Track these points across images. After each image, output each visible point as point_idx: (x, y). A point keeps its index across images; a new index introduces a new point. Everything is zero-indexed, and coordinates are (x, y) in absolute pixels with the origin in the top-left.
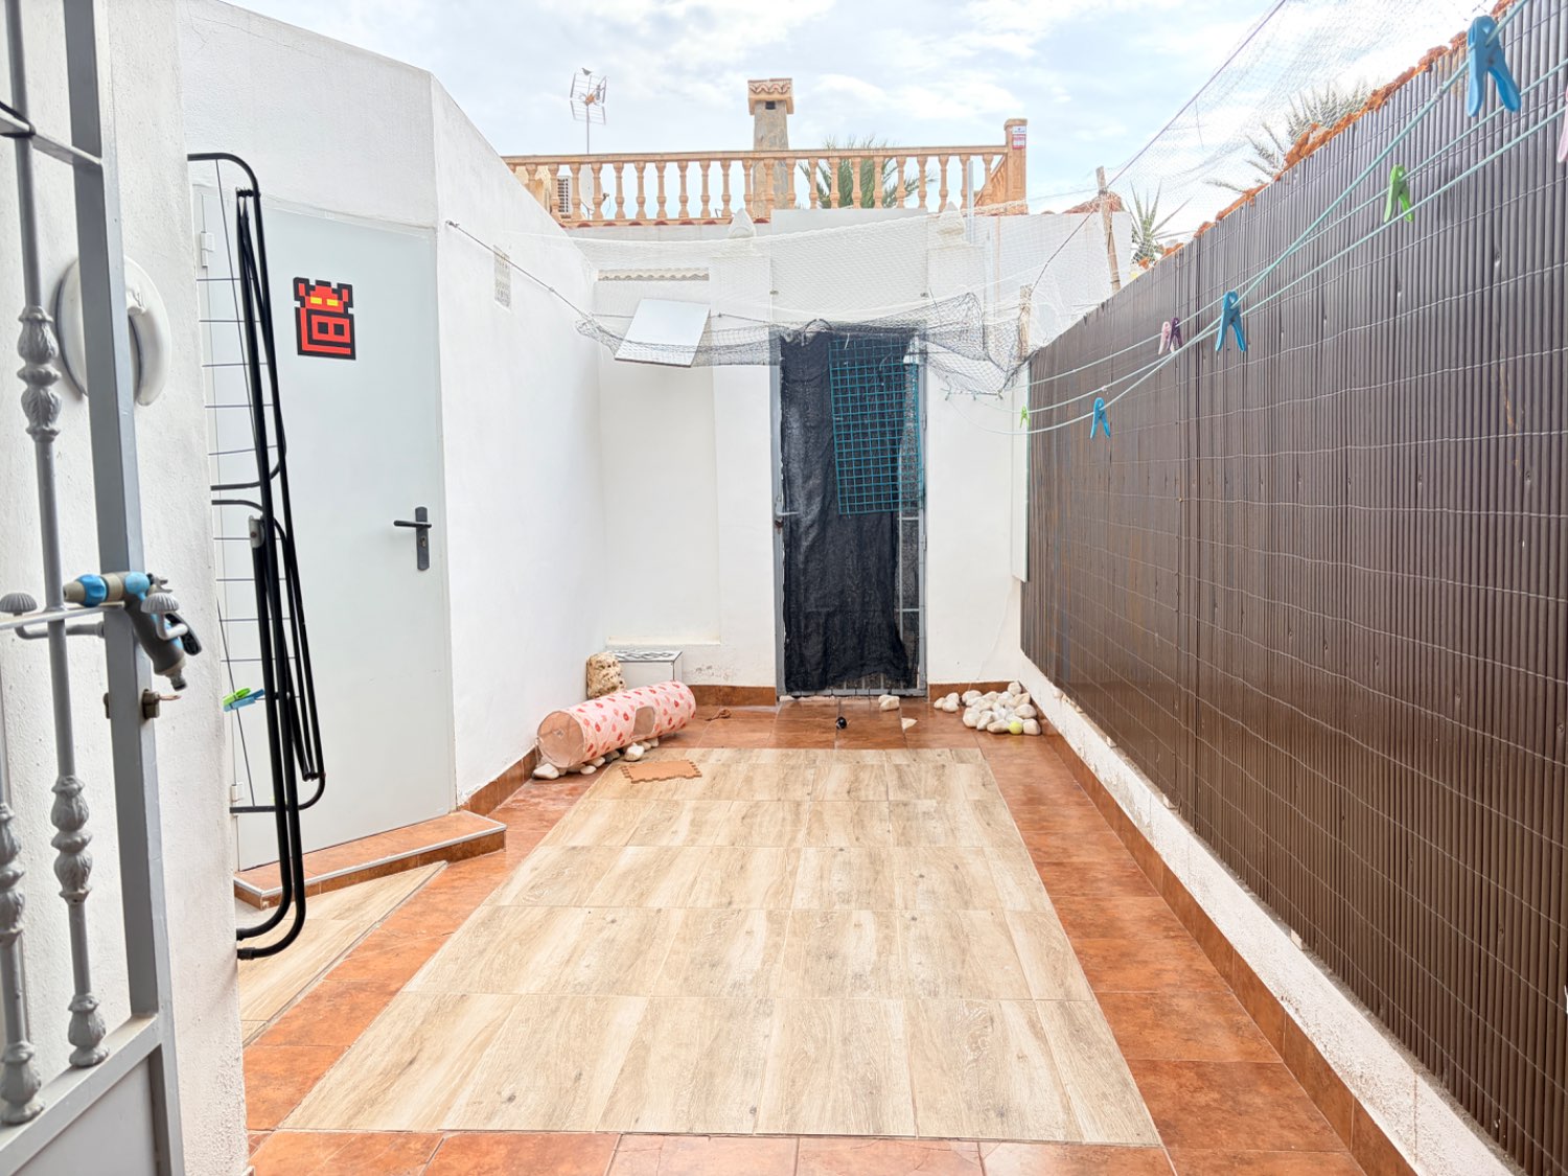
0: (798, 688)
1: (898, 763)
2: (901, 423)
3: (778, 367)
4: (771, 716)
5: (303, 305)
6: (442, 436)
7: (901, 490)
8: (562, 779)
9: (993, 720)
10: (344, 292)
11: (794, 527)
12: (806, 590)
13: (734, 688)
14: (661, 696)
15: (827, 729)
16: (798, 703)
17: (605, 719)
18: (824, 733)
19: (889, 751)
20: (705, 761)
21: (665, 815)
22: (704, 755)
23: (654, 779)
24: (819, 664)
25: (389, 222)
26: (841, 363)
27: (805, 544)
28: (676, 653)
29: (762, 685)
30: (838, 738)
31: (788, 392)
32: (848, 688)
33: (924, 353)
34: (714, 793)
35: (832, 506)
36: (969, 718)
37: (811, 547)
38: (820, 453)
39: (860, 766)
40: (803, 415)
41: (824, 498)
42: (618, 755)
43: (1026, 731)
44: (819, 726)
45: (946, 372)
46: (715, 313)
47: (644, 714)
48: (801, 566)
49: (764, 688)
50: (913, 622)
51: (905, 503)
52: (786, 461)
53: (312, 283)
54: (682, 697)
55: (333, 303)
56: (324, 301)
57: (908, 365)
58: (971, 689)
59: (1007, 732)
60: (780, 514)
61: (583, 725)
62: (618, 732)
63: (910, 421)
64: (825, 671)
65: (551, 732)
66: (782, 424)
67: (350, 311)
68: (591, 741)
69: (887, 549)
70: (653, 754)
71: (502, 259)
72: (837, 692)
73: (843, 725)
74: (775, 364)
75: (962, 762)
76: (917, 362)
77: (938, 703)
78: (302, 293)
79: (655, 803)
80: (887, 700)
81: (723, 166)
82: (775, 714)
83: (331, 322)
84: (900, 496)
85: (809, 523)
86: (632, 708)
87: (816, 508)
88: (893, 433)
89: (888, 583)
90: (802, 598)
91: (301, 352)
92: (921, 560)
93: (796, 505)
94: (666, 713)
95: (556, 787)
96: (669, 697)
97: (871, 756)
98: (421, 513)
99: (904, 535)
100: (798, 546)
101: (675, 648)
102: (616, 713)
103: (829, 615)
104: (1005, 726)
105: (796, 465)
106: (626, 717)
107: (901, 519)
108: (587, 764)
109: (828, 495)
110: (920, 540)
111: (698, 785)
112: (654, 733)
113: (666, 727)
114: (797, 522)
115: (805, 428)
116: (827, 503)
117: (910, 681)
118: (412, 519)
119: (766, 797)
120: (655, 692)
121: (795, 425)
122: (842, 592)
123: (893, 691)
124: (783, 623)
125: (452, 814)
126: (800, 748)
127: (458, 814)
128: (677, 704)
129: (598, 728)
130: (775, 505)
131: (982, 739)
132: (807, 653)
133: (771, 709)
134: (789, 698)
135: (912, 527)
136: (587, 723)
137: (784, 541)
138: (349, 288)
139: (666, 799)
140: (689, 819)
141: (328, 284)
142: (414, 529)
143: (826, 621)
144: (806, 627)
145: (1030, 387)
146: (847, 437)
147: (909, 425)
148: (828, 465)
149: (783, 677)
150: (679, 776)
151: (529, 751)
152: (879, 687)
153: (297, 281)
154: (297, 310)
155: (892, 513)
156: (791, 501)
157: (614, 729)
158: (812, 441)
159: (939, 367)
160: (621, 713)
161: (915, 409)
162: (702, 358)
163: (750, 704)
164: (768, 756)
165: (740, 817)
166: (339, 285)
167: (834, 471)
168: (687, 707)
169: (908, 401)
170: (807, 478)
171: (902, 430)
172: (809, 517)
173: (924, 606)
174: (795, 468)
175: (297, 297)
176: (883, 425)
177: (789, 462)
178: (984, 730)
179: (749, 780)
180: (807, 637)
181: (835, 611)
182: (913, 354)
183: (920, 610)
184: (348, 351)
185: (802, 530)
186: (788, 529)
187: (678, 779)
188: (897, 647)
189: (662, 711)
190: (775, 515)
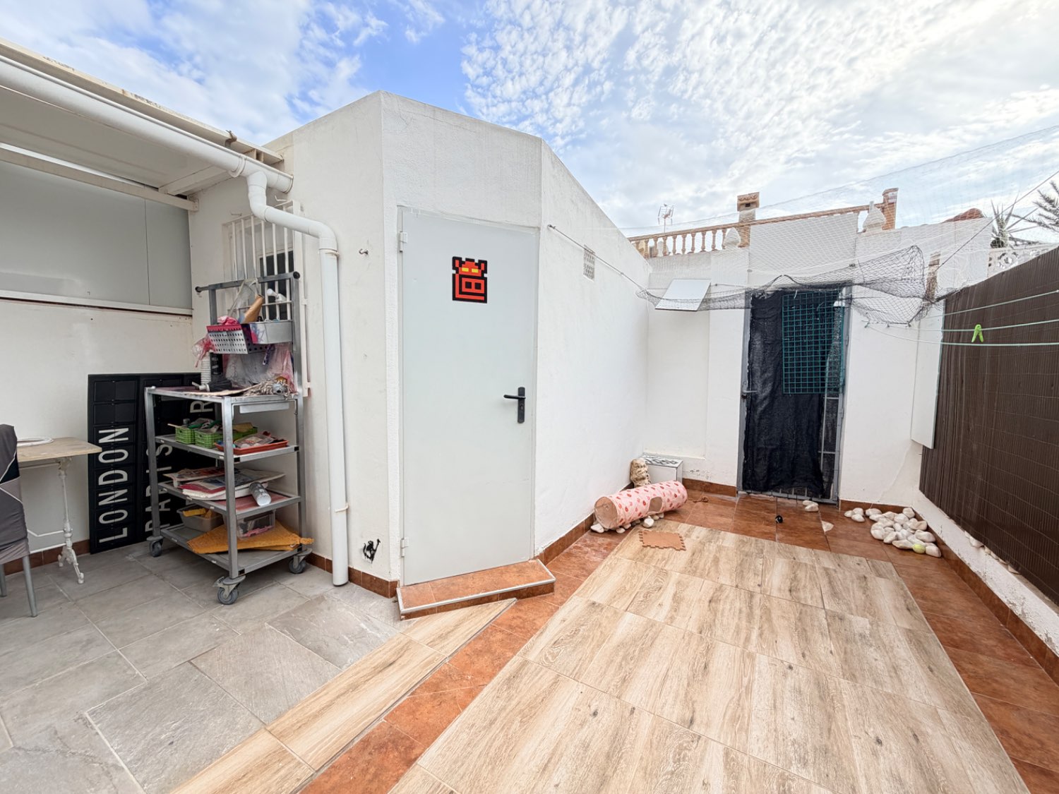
0: (750, 489)
1: (826, 566)
2: (830, 342)
3: (750, 310)
4: (733, 504)
5: (457, 272)
6: (537, 347)
7: (827, 381)
8: (606, 534)
9: (897, 539)
10: (482, 265)
11: (753, 399)
12: (759, 435)
13: (711, 484)
14: (666, 491)
15: (769, 523)
16: (750, 497)
17: (631, 505)
18: (768, 525)
19: (818, 551)
20: (690, 537)
21: (658, 584)
22: (689, 531)
23: (656, 547)
24: (764, 477)
25: (511, 224)
26: (791, 307)
27: (760, 409)
28: (679, 462)
29: (728, 485)
30: (777, 532)
31: (755, 324)
32: (782, 492)
33: (850, 300)
34: (692, 569)
35: (779, 389)
36: (877, 531)
37: (764, 411)
38: (773, 358)
39: (795, 565)
40: (764, 337)
41: (774, 383)
42: (639, 522)
43: (927, 552)
44: (764, 518)
45: (865, 310)
46: (713, 284)
47: (655, 503)
48: (757, 421)
49: (730, 486)
50: (831, 460)
51: (829, 389)
52: (751, 363)
53: (464, 260)
54: (679, 492)
55: (475, 271)
56: (470, 270)
57: (837, 307)
58: (872, 508)
59: (911, 550)
60: (745, 391)
61: (618, 508)
62: (639, 512)
63: (835, 341)
64: (768, 481)
65: (602, 506)
66: (750, 342)
67: (485, 275)
68: (622, 517)
69: (815, 415)
70: (660, 524)
71: (589, 254)
72: (775, 494)
73: (781, 521)
74: (748, 308)
75: (880, 576)
76: (844, 305)
77: (848, 514)
78: (457, 265)
79: (653, 569)
80: (810, 505)
81: (723, 231)
82: (735, 503)
83: (473, 281)
84: (826, 385)
85: (762, 398)
86: (649, 498)
87: (768, 389)
88: (824, 348)
89: (814, 436)
90: (756, 440)
91: (454, 298)
92: (839, 423)
93: (756, 387)
94: (669, 500)
95: (600, 540)
96: (671, 491)
97: (803, 554)
98: (522, 391)
99: (827, 408)
100: (755, 410)
101: (679, 458)
102: (639, 501)
103: (773, 450)
104: (909, 546)
105: (757, 365)
106: (644, 503)
107: (826, 398)
108: (621, 527)
109: (777, 382)
110: (839, 411)
111: (683, 557)
112: (661, 511)
113: (668, 508)
114: (756, 396)
115: (765, 344)
116: (776, 387)
117: (826, 494)
118: (516, 394)
119: (728, 583)
120: (663, 488)
121: (758, 343)
122: (782, 438)
123: (813, 499)
124: (743, 453)
125: (530, 561)
126: (751, 536)
127: (534, 561)
128: (676, 496)
129: (627, 509)
130: (742, 387)
131: (890, 554)
132: (758, 470)
133: (733, 499)
134: (745, 493)
135: (833, 404)
136: (620, 506)
137: (747, 406)
138: (485, 262)
139: (660, 567)
140: (672, 592)
141: (473, 260)
142: (517, 400)
143: (771, 454)
144: (758, 456)
145: (945, 317)
146: (792, 349)
147: (835, 343)
148: (778, 366)
149: (741, 481)
150: (671, 547)
151: (589, 515)
152: (804, 495)
153: (454, 259)
154: (454, 275)
155: (820, 395)
156: (753, 385)
157: (636, 510)
158: (768, 352)
159: (861, 308)
160: (641, 501)
161: (841, 333)
162: (704, 306)
163: (720, 494)
164: (730, 540)
165: (708, 599)
166: (479, 261)
167: (782, 369)
168: (681, 497)
169: (836, 329)
170: (763, 372)
171: (830, 346)
172: (764, 394)
173: (839, 452)
174: (756, 366)
175: (454, 268)
176: (816, 343)
177: (752, 363)
178: (890, 544)
179: (716, 561)
180: (758, 461)
181: (777, 449)
182: (841, 300)
183: (836, 453)
184: (482, 298)
185: (758, 401)
186: (750, 401)
187: (671, 549)
188: (818, 474)
189: (666, 500)
190: (742, 392)
